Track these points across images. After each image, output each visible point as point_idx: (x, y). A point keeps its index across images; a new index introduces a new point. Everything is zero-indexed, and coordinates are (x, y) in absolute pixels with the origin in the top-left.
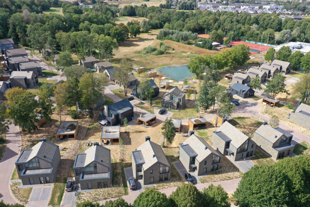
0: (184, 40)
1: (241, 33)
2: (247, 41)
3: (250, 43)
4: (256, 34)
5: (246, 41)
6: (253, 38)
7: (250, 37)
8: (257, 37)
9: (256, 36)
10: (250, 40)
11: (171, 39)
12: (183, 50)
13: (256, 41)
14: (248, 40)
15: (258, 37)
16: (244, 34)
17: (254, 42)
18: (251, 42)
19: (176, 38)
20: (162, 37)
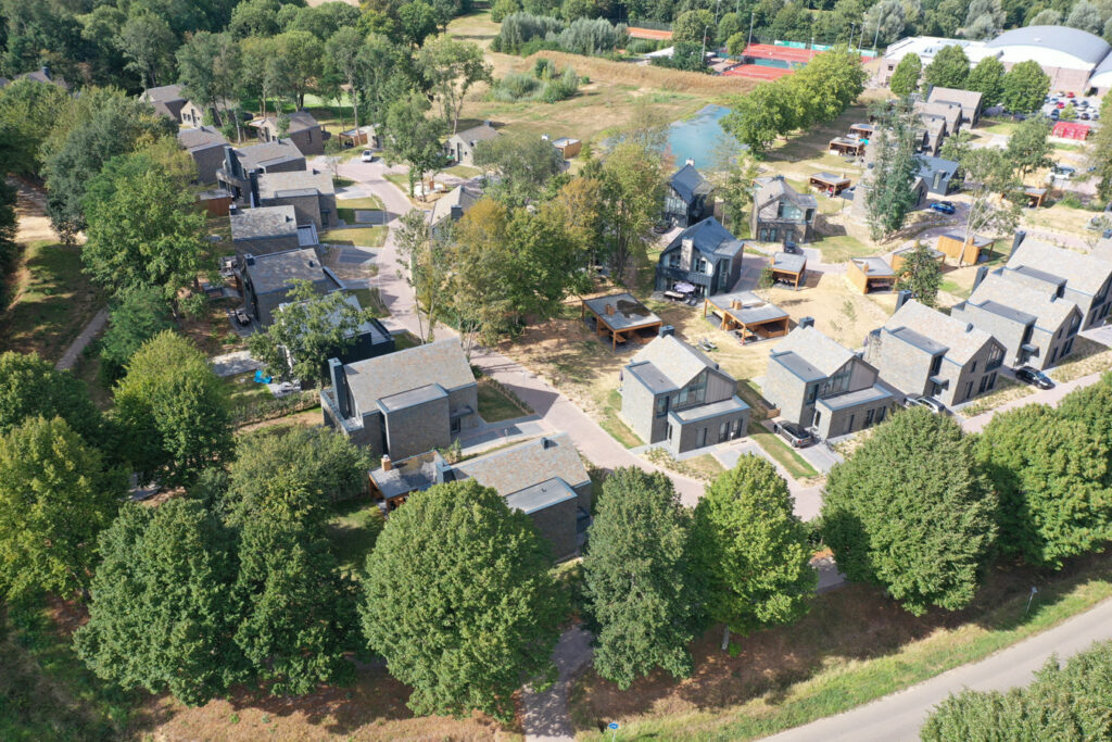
0: (602, 49)
1: (757, 17)
2: (780, 42)
3: (788, 49)
4: (804, 17)
5: (776, 42)
6: (797, 31)
7: (787, 30)
8: (809, 28)
9: (806, 23)
10: (790, 40)
11: (556, 47)
12: (619, 81)
13: (807, 41)
14: (781, 40)
15: (813, 26)
16: (767, 19)
17: (802, 46)
18: (793, 45)
19: (574, 42)
20: (517, 42)
